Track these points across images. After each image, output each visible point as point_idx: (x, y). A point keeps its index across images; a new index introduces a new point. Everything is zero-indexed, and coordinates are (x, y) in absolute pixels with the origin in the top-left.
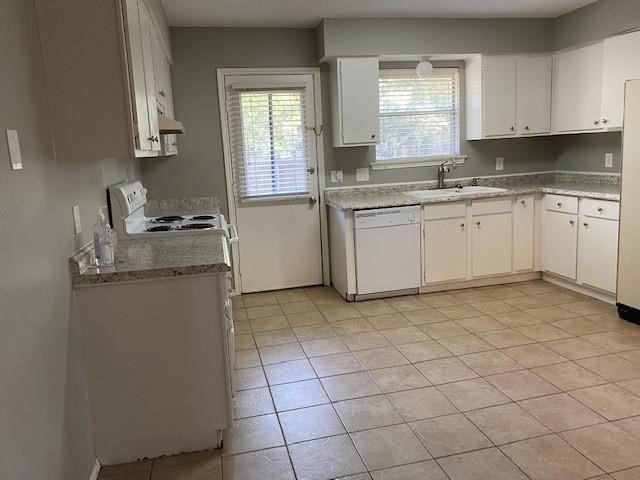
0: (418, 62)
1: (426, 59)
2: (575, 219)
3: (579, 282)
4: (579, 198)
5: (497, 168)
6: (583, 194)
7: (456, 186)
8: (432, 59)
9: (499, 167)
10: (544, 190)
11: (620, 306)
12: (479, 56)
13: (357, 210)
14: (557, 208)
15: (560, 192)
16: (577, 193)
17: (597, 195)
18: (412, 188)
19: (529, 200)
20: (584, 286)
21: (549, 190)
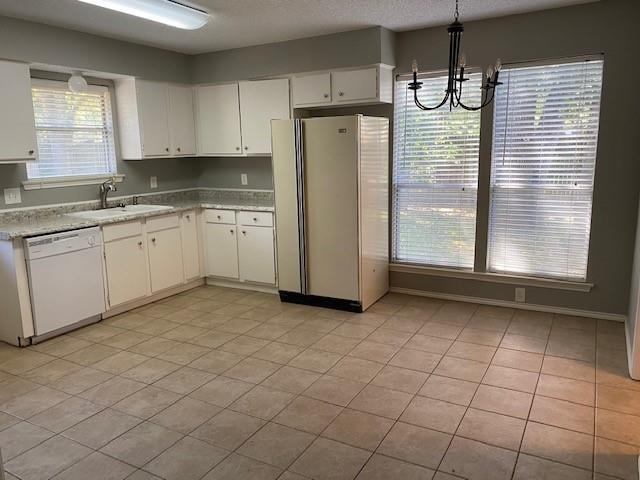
0: (70, 75)
1: (79, 74)
2: (233, 228)
3: (242, 280)
4: (236, 211)
5: (152, 186)
6: (240, 207)
7: (119, 206)
8: (85, 74)
9: (154, 185)
10: (203, 206)
11: (282, 293)
12: (133, 79)
13: (29, 237)
14: (217, 220)
15: (218, 207)
16: (234, 207)
17: (251, 208)
18: (74, 209)
19: (192, 215)
20: (247, 283)
21: (208, 206)
